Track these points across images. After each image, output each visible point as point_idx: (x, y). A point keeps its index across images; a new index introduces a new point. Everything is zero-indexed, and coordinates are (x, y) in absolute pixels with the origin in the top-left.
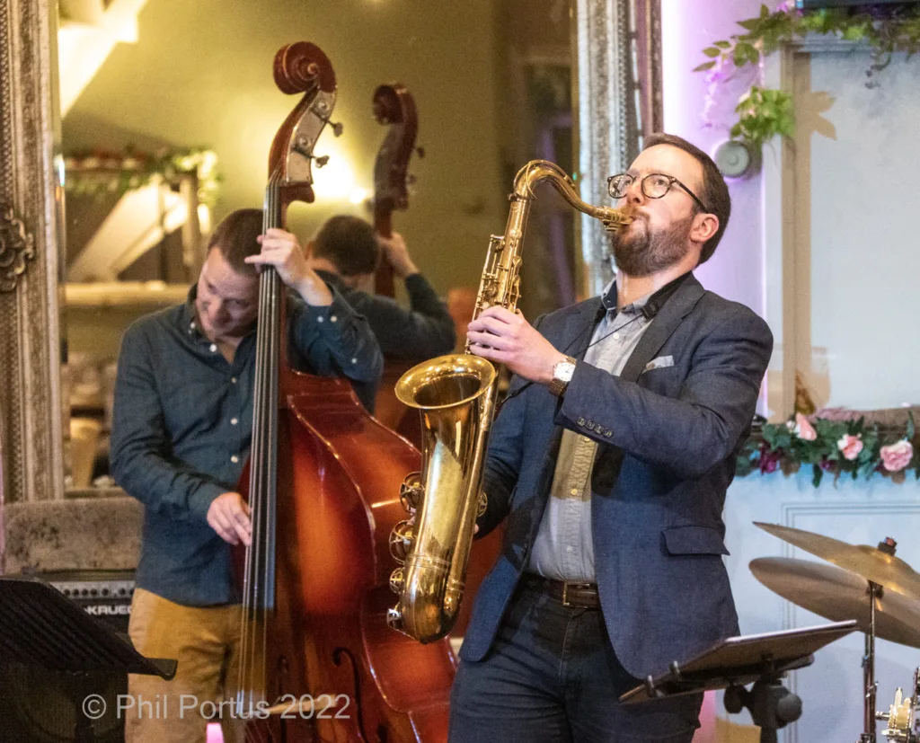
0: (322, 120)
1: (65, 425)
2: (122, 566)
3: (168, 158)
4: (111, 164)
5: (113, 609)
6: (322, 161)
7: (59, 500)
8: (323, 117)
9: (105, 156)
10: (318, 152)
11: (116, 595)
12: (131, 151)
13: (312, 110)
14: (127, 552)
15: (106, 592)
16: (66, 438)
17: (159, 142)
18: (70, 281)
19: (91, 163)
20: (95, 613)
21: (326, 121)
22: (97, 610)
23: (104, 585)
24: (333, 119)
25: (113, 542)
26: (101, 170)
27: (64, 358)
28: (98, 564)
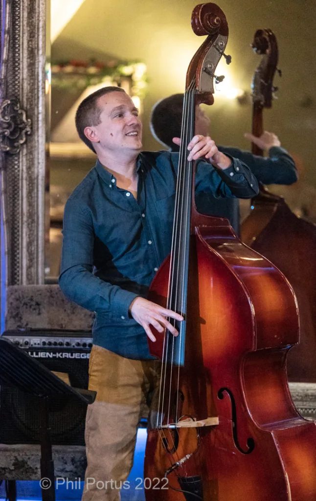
0: (220, 53)
1: (47, 232)
2: (78, 328)
3: (115, 67)
4: (81, 70)
5: (72, 355)
6: (220, 79)
7: (41, 285)
8: (221, 51)
9: (77, 65)
10: (218, 73)
11: (74, 346)
12: (93, 62)
13: (215, 46)
14: (81, 319)
15: (68, 344)
16: (47, 241)
17: (110, 57)
18: (53, 141)
19: (69, 69)
20: (61, 357)
21: (222, 54)
22: (62, 355)
23: (67, 340)
24: (226, 52)
25: (73, 313)
26: (74, 73)
27: (47, 189)
28: (64, 326)
